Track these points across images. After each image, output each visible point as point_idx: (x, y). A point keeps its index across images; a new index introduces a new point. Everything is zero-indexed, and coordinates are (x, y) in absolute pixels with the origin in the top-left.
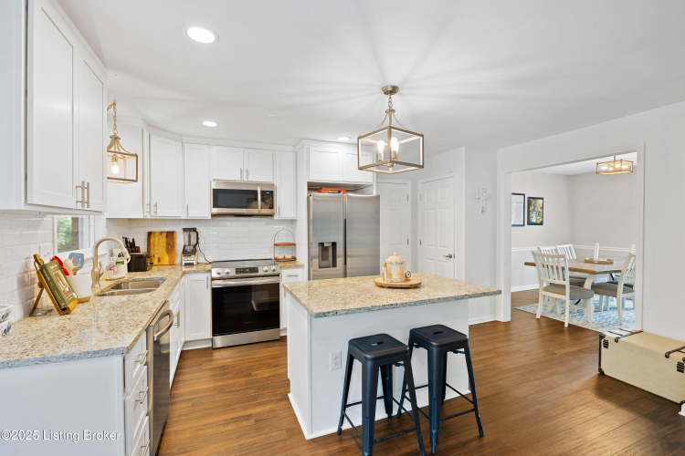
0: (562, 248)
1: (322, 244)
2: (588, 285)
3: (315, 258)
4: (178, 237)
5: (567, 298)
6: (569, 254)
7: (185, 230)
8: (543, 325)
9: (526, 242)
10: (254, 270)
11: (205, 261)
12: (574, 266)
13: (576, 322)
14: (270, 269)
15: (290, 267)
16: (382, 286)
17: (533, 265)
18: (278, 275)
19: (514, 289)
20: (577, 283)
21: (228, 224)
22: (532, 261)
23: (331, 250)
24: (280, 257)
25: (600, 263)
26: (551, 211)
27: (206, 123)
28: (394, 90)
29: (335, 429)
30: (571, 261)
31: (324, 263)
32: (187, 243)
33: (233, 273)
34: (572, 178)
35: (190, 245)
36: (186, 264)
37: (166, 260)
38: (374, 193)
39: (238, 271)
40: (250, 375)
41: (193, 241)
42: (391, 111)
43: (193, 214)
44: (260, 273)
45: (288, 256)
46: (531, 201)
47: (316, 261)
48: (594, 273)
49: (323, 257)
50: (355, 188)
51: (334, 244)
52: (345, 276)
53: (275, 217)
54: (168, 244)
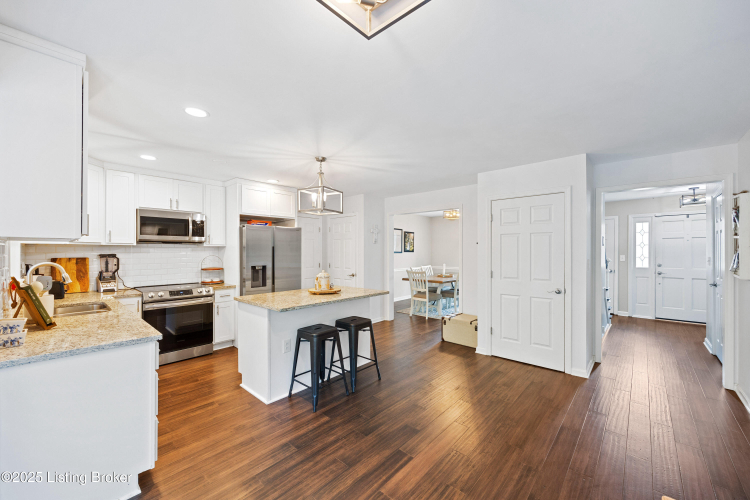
0: (424, 268)
1: (253, 268)
2: (439, 292)
3: (248, 280)
4: (90, 263)
5: (427, 300)
6: (429, 271)
7: (102, 256)
8: (414, 319)
9: (403, 264)
10: (189, 292)
11: (123, 287)
12: (432, 279)
13: (432, 316)
14: (204, 291)
15: (220, 289)
16: (315, 294)
17: (407, 279)
18: (211, 296)
19: (396, 300)
20: (433, 291)
21: (151, 250)
22: (407, 277)
23: (261, 272)
24: (208, 280)
25: (446, 277)
26: (419, 241)
27: (144, 157)
28: (324, 159)
29: (287, 395)
30: (430, 276)
31: (256, 283)
32: (104, 269)
33: (168, 296)
34: (431, 219)
35: (107, 270)
36: (105, 291)
37: (78, 287)
38: (296, 226)
39: (172, 293)
40: (197, 380)
41: (112, 267)
42: (321, 173)
43: (116, 240)
44: (195, 294)
45: (216, 280)
46: (406, 235)
47: (248, 284)
48: (441, 283)
49: (254, 278)
50: (277, 221)
51: (264, 268)
52: (273, 290)
53: (205, 245)
54: (78, 271)
